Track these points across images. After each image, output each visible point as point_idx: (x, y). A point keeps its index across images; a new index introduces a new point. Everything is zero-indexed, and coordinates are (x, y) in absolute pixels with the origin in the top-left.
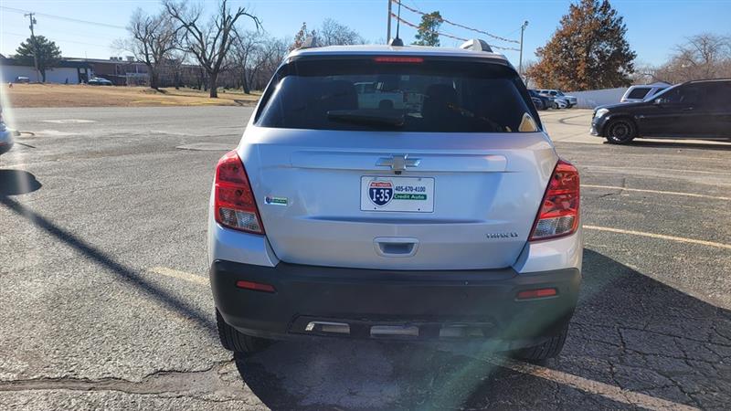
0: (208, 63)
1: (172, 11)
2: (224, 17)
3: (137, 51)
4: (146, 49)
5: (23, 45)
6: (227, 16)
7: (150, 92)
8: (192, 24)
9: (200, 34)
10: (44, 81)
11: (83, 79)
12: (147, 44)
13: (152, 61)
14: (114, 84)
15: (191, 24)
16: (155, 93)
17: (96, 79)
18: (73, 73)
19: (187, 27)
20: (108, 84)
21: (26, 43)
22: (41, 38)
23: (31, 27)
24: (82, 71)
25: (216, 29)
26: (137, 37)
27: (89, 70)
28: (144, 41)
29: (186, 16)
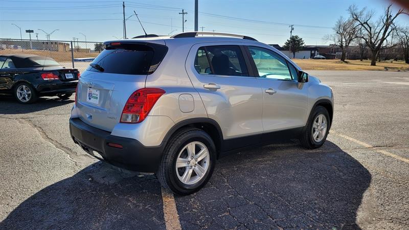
0: (373, 45)
1: (355, 16)
2: (387, 16)
3: (337, 40)
4: (342, 39)
5: (288, 41)
6: (389, 16)
7: (339, 62)
8: (366, 23)
9: (370, 28)
10: (294, 57)
11: (312, 56)
12: (343, 37)
13: (344, 45)
14: (327, 59)
15: (364, 23)
16: (342, 63)
17: (318, 56)
18: (308, 53)
19: (362, 25)
20: (323, 59)
21: (289, 40)
22: (297, 37)
23: (291, 32)
24: (313, 52)
25: (382, 24)
26: (337, 33)
27: (316, 51)
28: (342, 34)
29: (363, 19)
